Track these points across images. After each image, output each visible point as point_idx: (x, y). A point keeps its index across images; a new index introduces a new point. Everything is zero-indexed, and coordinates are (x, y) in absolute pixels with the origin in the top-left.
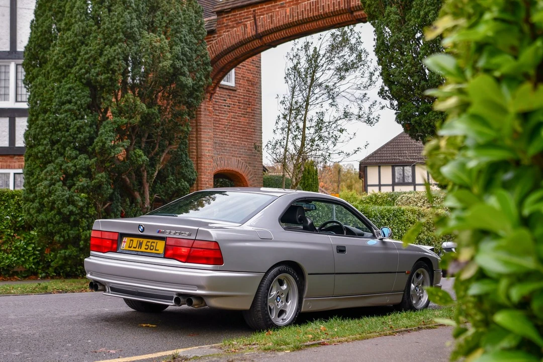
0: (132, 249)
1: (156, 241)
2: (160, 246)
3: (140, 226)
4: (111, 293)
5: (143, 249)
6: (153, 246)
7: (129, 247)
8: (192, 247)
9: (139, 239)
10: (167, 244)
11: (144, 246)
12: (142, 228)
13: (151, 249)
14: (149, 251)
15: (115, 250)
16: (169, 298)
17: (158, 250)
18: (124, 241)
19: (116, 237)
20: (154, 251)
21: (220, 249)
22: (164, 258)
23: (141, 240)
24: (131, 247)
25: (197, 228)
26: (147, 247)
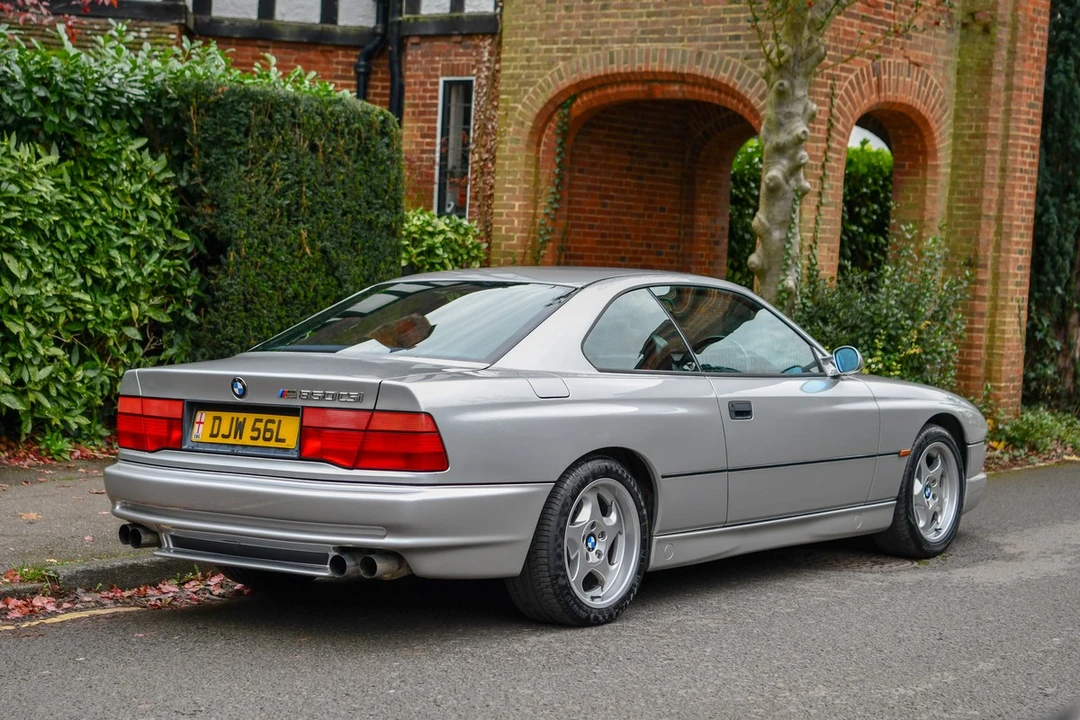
0: (219, 440)
1: (276, 418)
2: (289, 430)
3: (235, 380)
4: (175, 552)
5: (246, 440)
6: (271, 431)
7: (212, 435)
8: (366, 430)
9: (236, 415)
10: (304, 424)
11: (248, 432)
12: (240, 386)
13: (265, 439)
14: (261, 442)
15: (177, 446)
16: (318, 559)
17: (283, 441)
18: (198, 420)
19: (176, 411)
20: (273, 444)
21: (437, 431)
22: (300, 458)
23: (241, 416)
24: (216, 436)
25: (378, 381)
26: (255, 434)
